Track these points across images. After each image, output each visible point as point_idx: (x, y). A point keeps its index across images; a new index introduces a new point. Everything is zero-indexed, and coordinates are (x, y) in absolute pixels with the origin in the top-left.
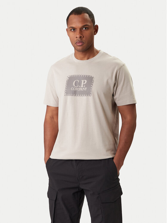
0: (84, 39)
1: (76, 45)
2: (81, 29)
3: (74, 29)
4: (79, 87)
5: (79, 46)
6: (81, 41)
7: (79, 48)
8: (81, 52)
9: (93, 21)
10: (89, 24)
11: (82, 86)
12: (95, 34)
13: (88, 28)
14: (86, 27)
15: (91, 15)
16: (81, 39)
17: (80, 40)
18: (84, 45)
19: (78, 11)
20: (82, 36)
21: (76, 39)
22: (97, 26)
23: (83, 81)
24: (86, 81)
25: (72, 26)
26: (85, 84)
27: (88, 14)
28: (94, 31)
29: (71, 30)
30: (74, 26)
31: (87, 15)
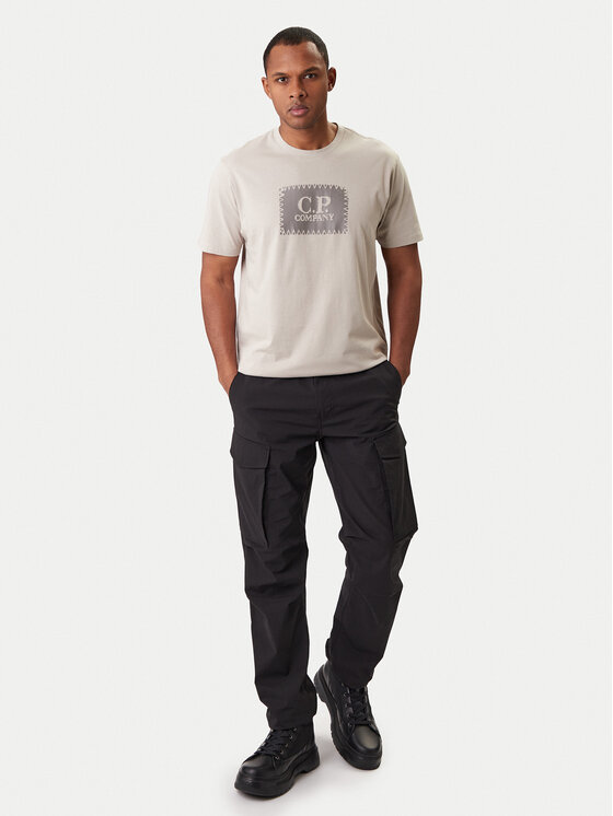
0: (307, 101)
1: (289, 115)
2: (301, 78)
3: (284, 78)
4: (312, 213)
5: (298, 116)
6: (303, 107)
7: (296, 121)
8: (303, 131)
9: (326, 59)
10: (319, 66)
11: (320, 210)
12: (330, 90)
13: (316, 75)
14: (312, 73)
15: (321, 46)
16: (301, 101)
17: (299, 103)
18: (309, 114)
19: (293, 37)
20: (304, 93)
21: (288, 101)
22: (333, 71)
23: (320, 199)
24: (328, 199)
25: (280, 71)
26: (326, 205)
27: (314, 42)
28: (327, 81)
29: (277, 80)
30: (284, 70)
31: (312, 46)
